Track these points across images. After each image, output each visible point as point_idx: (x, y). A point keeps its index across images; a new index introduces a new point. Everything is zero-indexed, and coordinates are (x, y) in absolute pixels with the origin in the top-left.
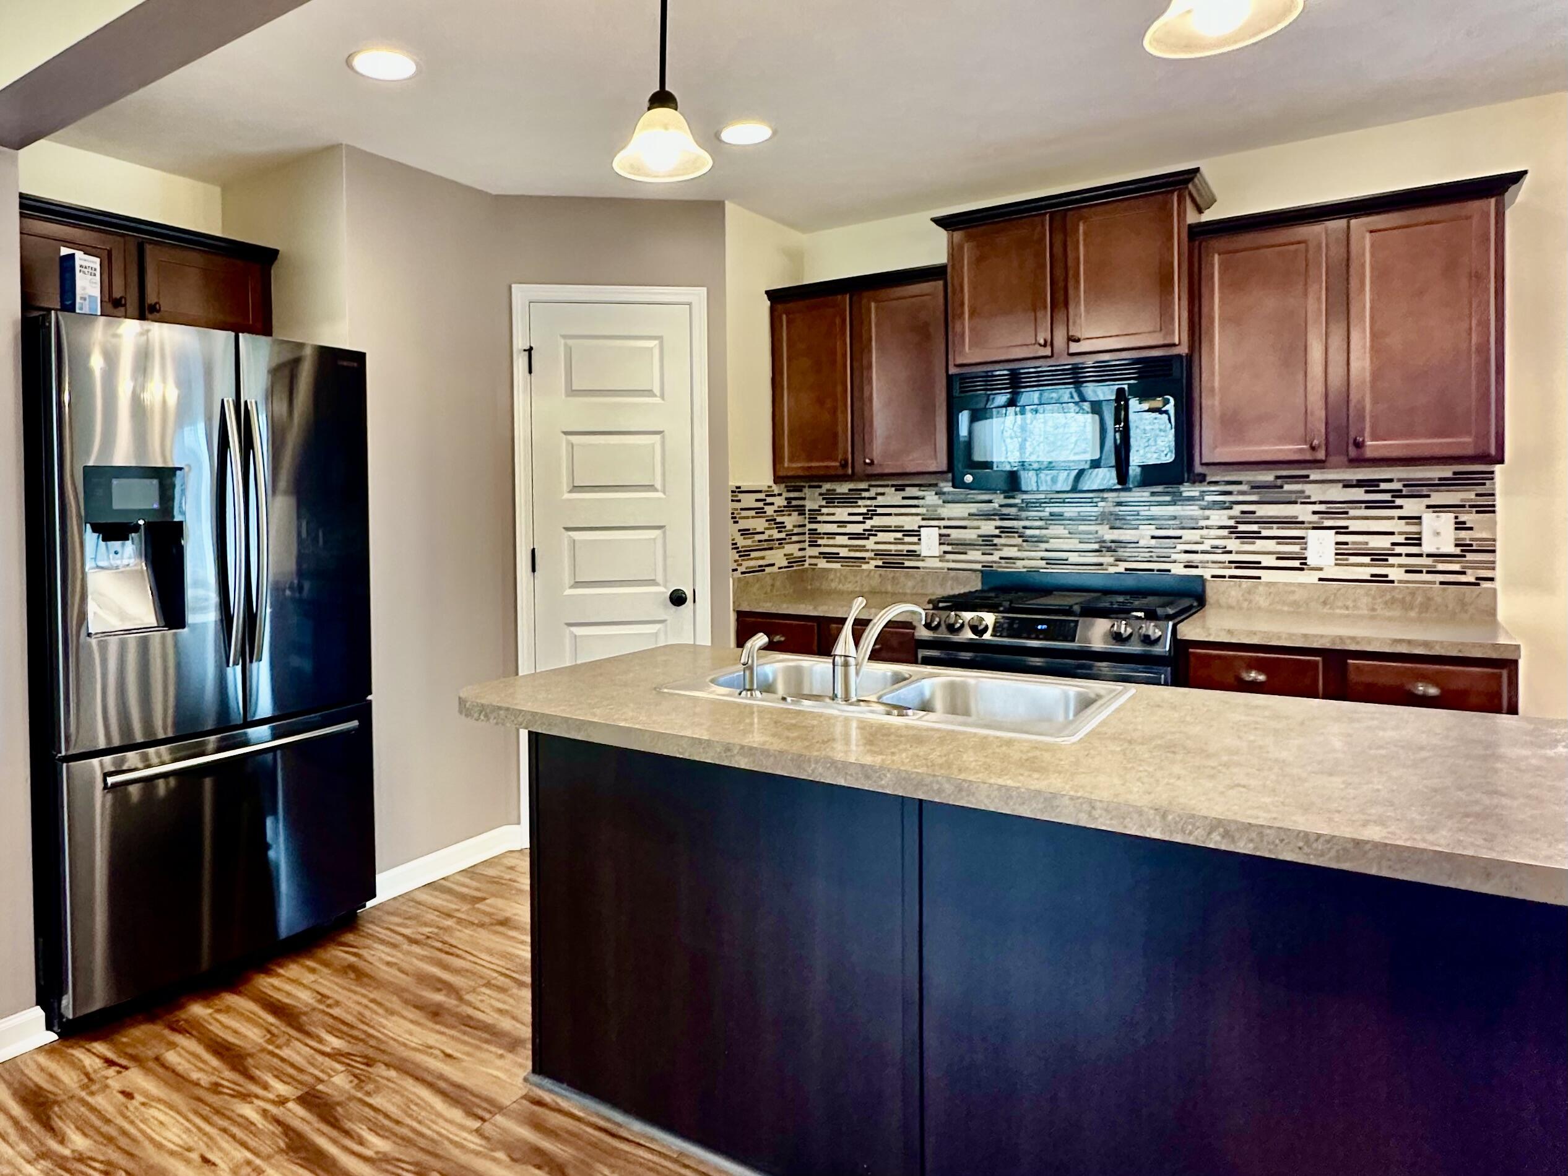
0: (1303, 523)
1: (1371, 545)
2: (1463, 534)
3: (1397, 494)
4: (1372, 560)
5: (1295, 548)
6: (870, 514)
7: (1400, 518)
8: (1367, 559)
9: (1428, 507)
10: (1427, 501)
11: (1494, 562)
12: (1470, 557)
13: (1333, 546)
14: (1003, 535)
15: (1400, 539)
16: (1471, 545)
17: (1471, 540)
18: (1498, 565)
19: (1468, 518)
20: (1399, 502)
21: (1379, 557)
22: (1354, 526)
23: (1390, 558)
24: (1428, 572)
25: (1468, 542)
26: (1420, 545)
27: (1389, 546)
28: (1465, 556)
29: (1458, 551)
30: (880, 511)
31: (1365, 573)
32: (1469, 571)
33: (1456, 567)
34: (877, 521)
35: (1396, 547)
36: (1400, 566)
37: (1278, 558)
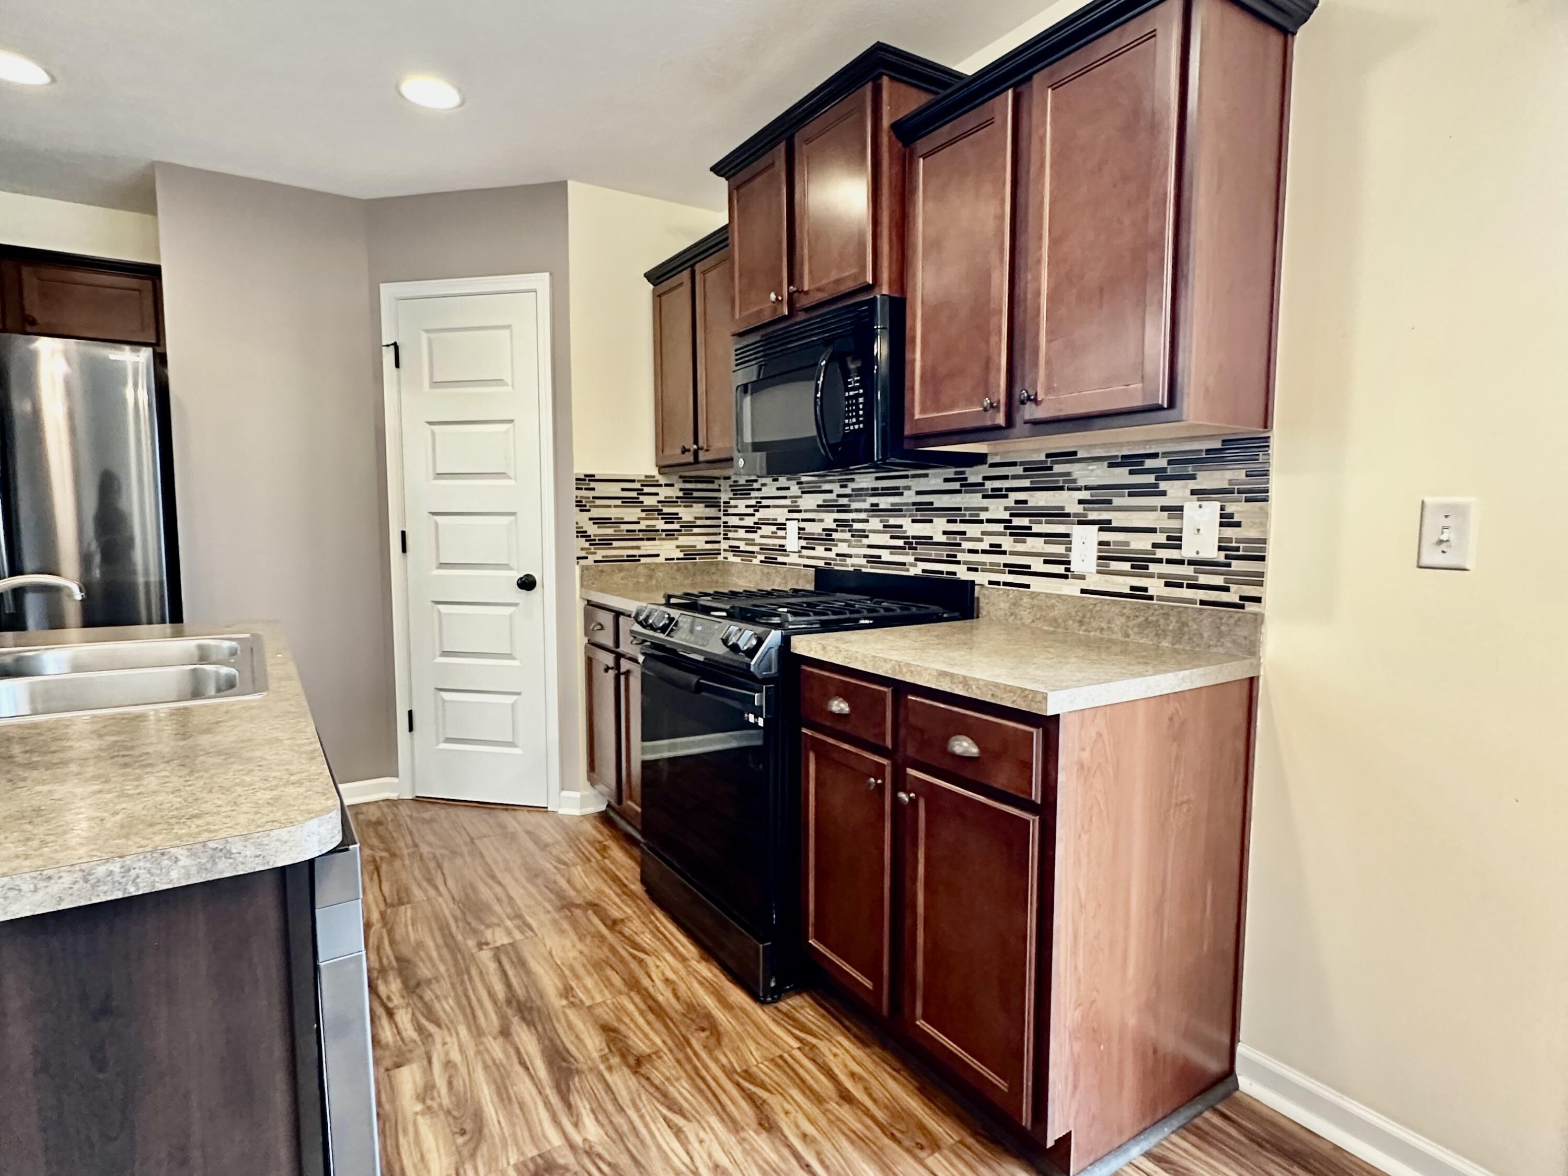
0: (1068, 515)
1: (1133, 546)
2: (1229, 532)
3: (1161, 474)
4: (1133, 567)
5: (1059, 549)
6: (757, 507)
7: (1163, 509)
8: (1126, 566)
9: (1193, 492)
10: (1193, 485)
11: (1262, 574)
12: (1236, 565)
13: (1096, 547)
14: (839, 529)
15: (1161, 538)
16: (1237, 549)
17: (1238, 541)
18: (1268, 580)
19: (1237, 508)
20: (1163, 485)
21: (1140, 563)
22: (1118, 519)
23: (1151, 565)
24: (1190, 586)
25: (1234, 544)
26: (1179, 547)
27: (1149, 547)
28: (1229, 565)
29: (1221, 557)
30: (765, 502)
31: (1123, 584)
32: (1233, 587)
33: (1219, 580)
34: (762, 514)
35: (1158, 550)
36: (1160, 576)
37: (1046, 562)
